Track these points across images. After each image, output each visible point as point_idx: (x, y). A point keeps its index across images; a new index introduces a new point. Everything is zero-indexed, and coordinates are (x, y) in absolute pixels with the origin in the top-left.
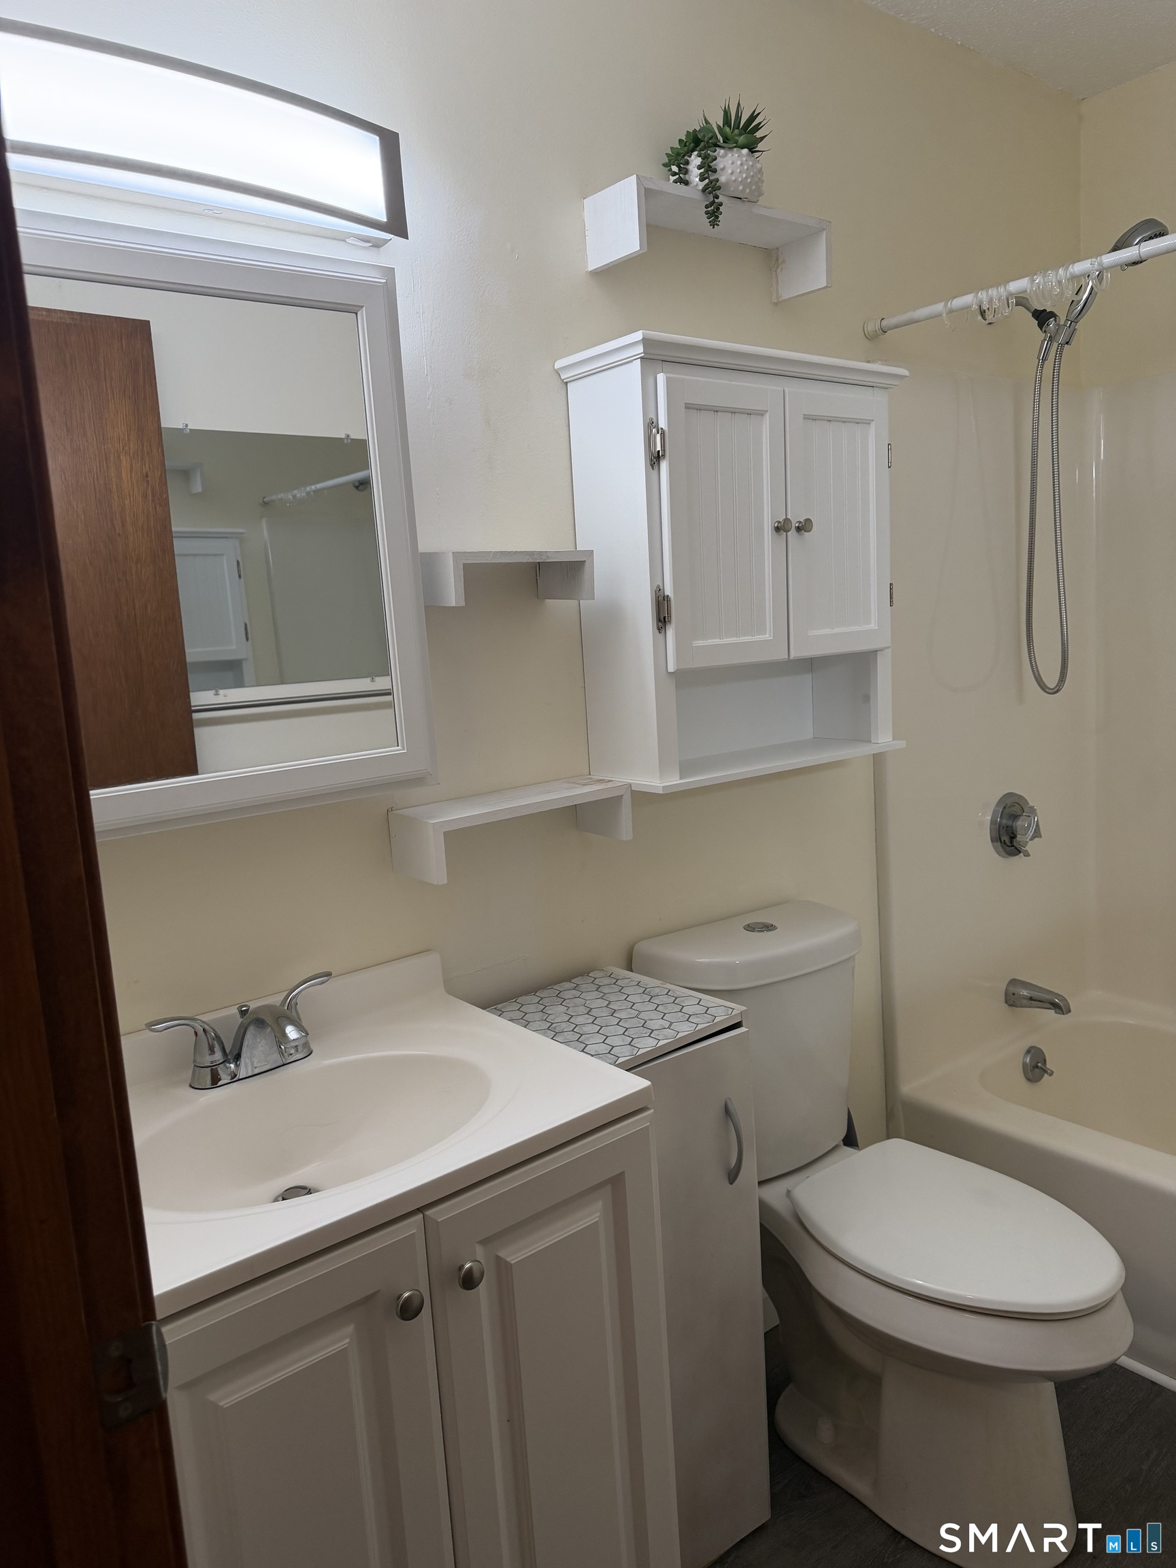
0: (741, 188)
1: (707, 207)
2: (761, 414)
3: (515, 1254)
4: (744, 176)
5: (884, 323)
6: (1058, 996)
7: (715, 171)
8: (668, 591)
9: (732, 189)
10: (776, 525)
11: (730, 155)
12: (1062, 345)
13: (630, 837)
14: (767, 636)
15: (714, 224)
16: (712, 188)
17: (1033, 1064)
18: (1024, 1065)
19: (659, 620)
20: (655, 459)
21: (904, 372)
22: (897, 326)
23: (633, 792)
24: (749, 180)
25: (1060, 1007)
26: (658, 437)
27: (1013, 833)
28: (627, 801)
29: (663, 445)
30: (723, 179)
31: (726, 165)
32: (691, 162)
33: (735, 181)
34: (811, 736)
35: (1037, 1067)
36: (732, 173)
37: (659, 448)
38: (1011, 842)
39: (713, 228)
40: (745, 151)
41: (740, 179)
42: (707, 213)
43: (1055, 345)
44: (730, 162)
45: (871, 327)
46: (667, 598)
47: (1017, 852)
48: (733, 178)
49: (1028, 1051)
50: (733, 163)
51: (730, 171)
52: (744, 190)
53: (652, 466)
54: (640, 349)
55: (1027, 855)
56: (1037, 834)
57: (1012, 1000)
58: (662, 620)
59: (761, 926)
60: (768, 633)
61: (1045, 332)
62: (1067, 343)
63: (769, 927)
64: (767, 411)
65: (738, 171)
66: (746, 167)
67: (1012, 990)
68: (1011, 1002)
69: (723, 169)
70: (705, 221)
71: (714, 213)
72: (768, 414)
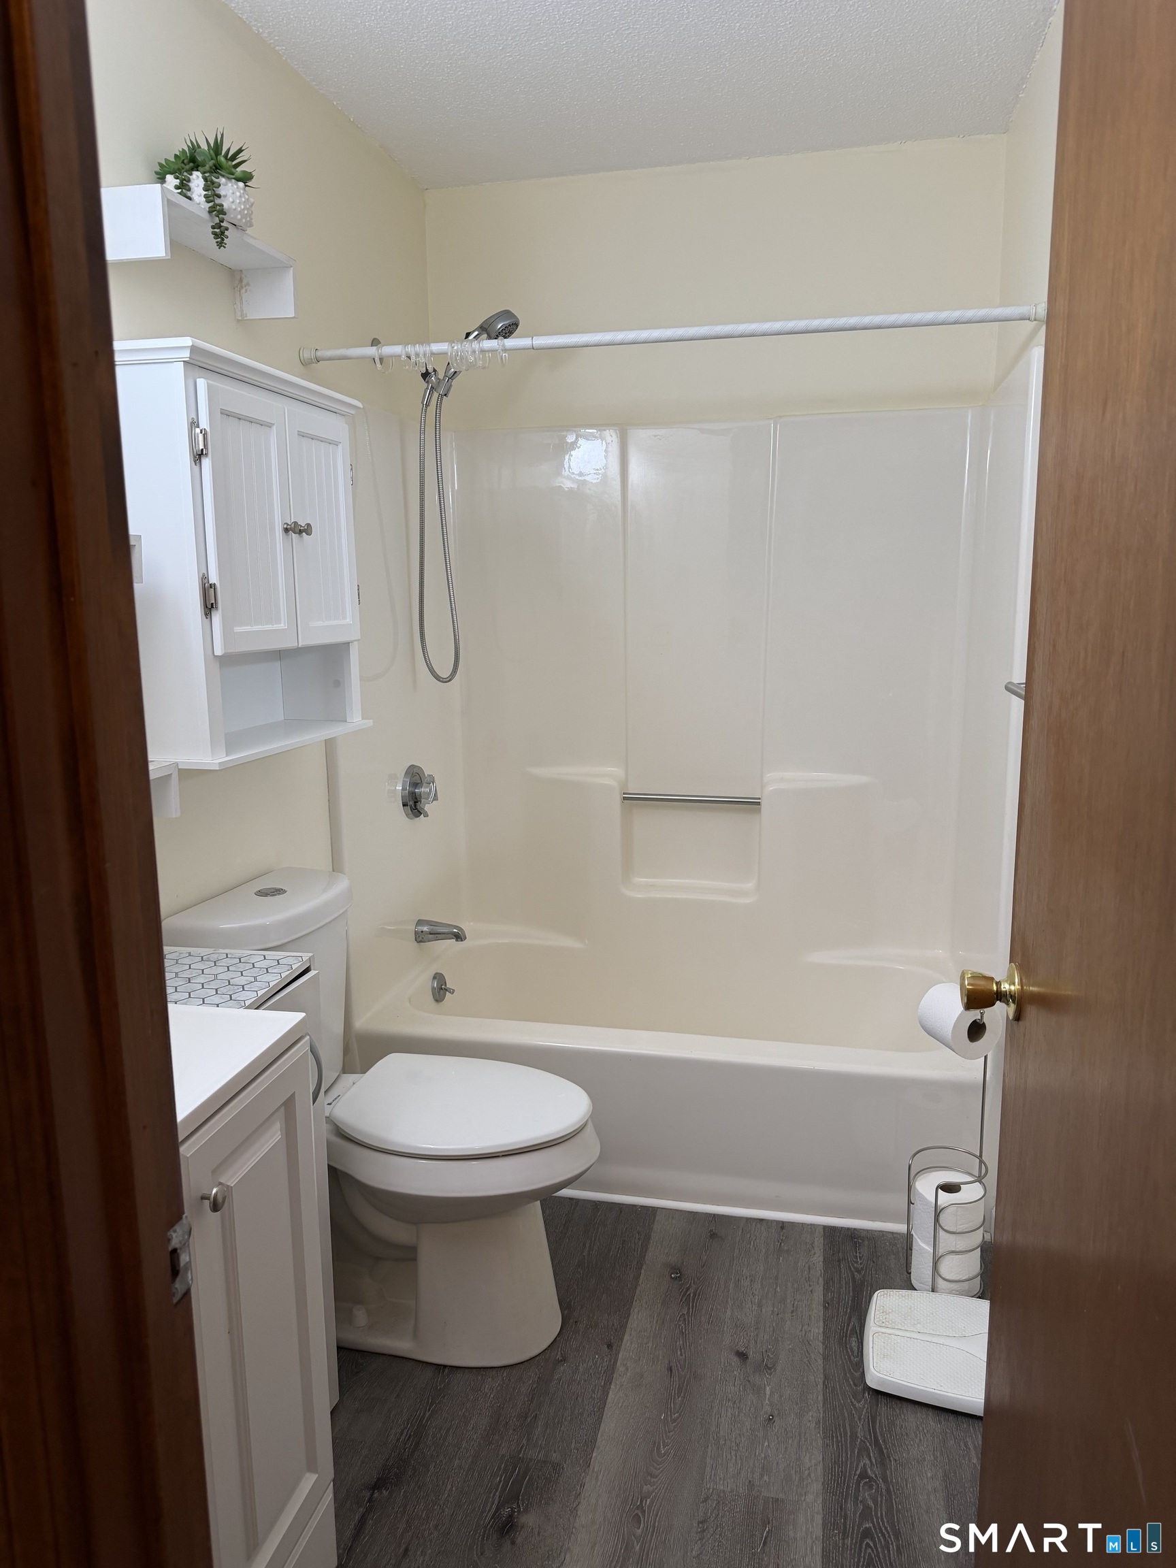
0: (239, 217)
1: (213, 227)
2: (270, 426)
3: (232, 1178)
4: (242, 207)
5: (319, 354)
6: (456, 927)
7: (219, 196)
8: (213, 578)
9: (232, 216)
10: (285, 526)
11: (230, 185)
12: (441, 396)
13: (179, 814)
14: (282, 625)
15: (221, 244)
16: (217, 210)
17: (439, 987)
18: (433, 988)
19: (206, 606)
20: (198, 456)
21: (359, 405)
22: (330, 359)
23: (179, 770)
24: (246, 212)
25: (459, 937)
26: (201, 437)
27: (416, 798)
28: (175, 780)
29: (205, 445)
30: (226, 206)
31: (228, 194)
32: (192, 180)
33: (235, 210)
34: (282, 718)
35: (442, 989)
36: (233, 202)
37: (201, 447)
38: (415, 806)
39: (219, 248)
40: (241, 184)
41: (239, 209)
42: (214, 233)
43: (436, 395)
44: (231, 191)
45: (307, 355)
46: (213, 586)
47: (419, 814)
48: (234, 207)
49: (434, 978)
50: (233, 193)
51: (231, 200)
52: (241, 220)
53: (195, 462)
54: (186, 354)
55: (426, 816)
56: (436, 798)
57: (420, 938)
58: (209, 607)
59: (273, 890)
60: (283, 622)
61: (428, 382)
62: (445, 395)
63: (279, 891)
64: (274, 424)
65: (238, 201)
66: (243, 199)
67: (420, 928)
68: (421, 939)
69: (225, 196)
70: (213, 242)
71: (220, 235)
72: (275, 426)
